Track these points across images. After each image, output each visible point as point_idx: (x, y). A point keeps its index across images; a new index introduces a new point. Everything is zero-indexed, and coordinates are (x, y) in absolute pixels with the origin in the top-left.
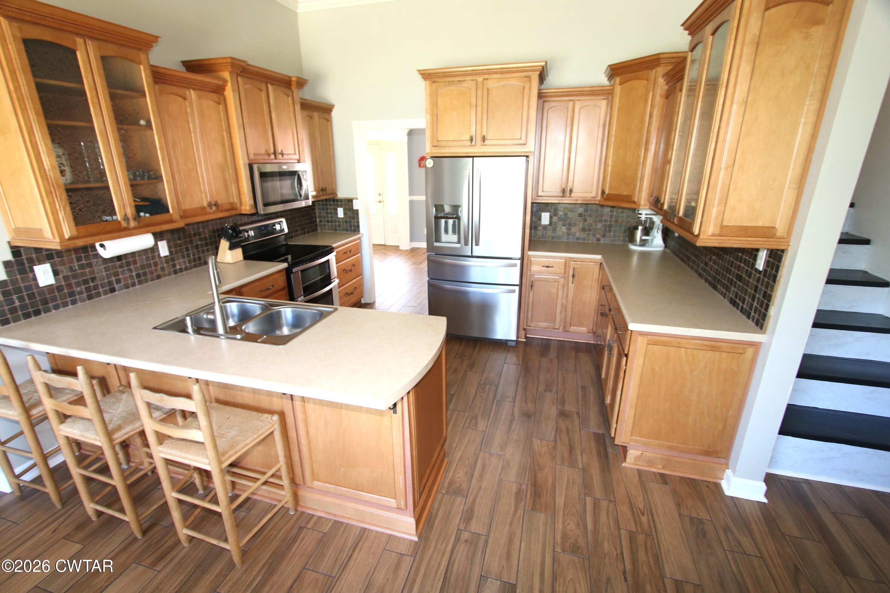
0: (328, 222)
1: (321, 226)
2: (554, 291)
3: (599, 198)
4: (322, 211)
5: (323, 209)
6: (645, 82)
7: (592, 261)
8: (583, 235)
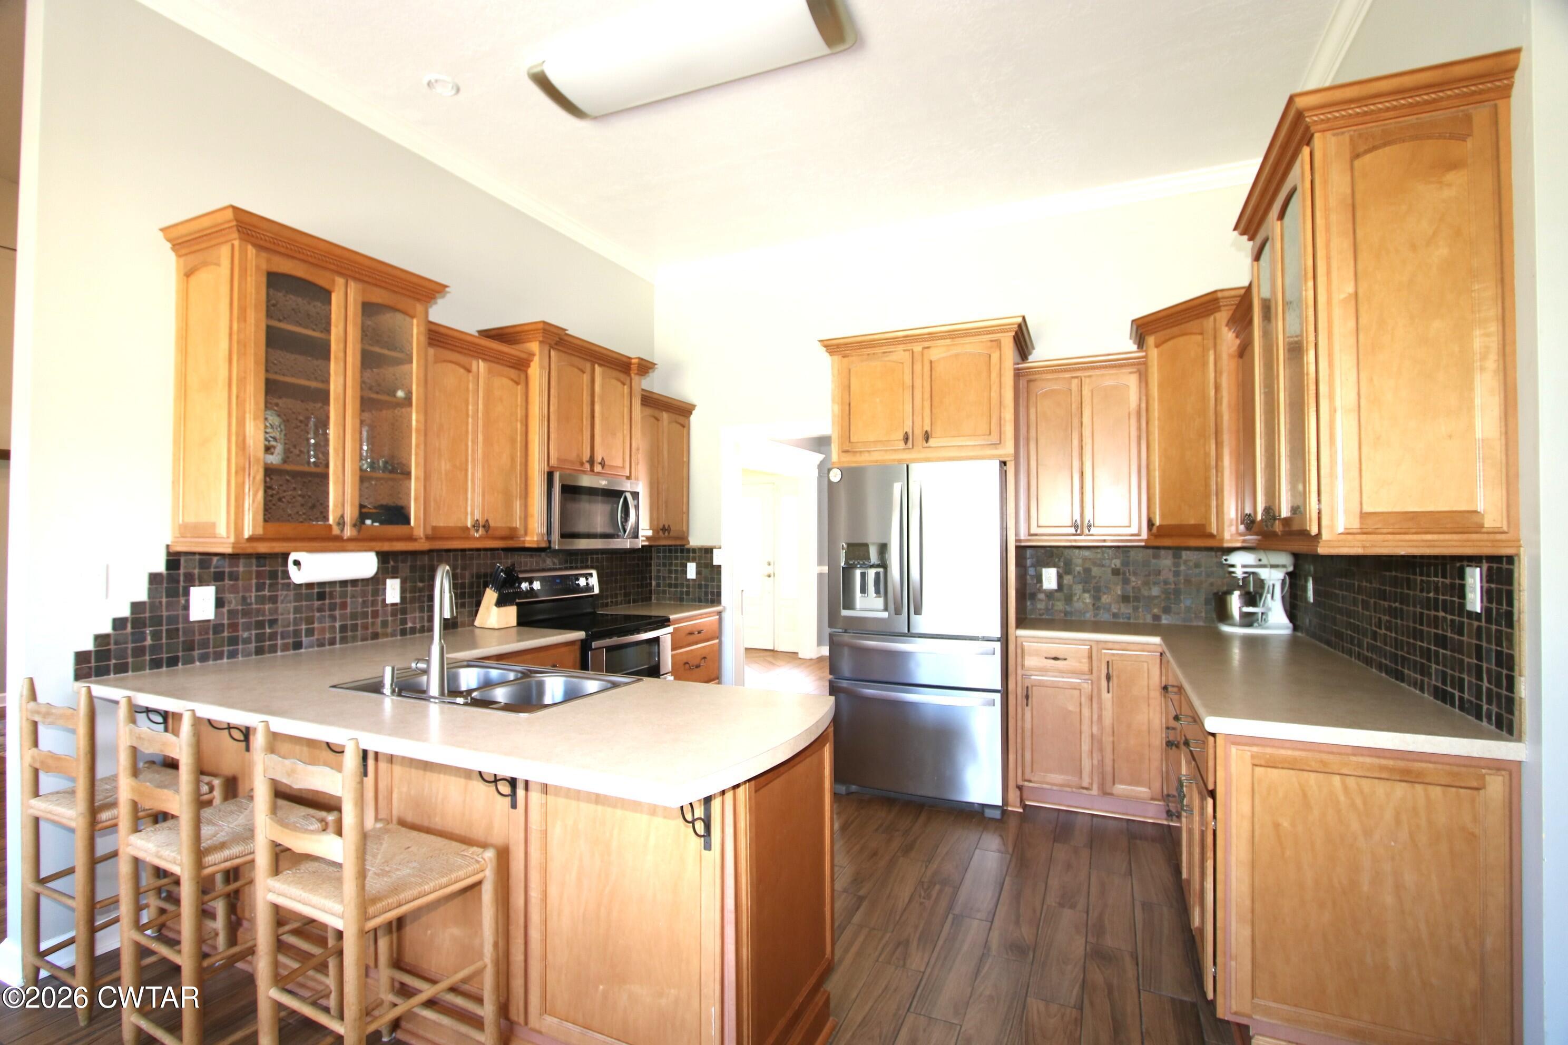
0: (670, 586)
1: (658, 593)
2: (1072, 707)
3: (1144, 535)
4: (662, 568)
5: (664, 565)
6: (1199, 338)
7: (1143, 647)
8: (1126, 609)
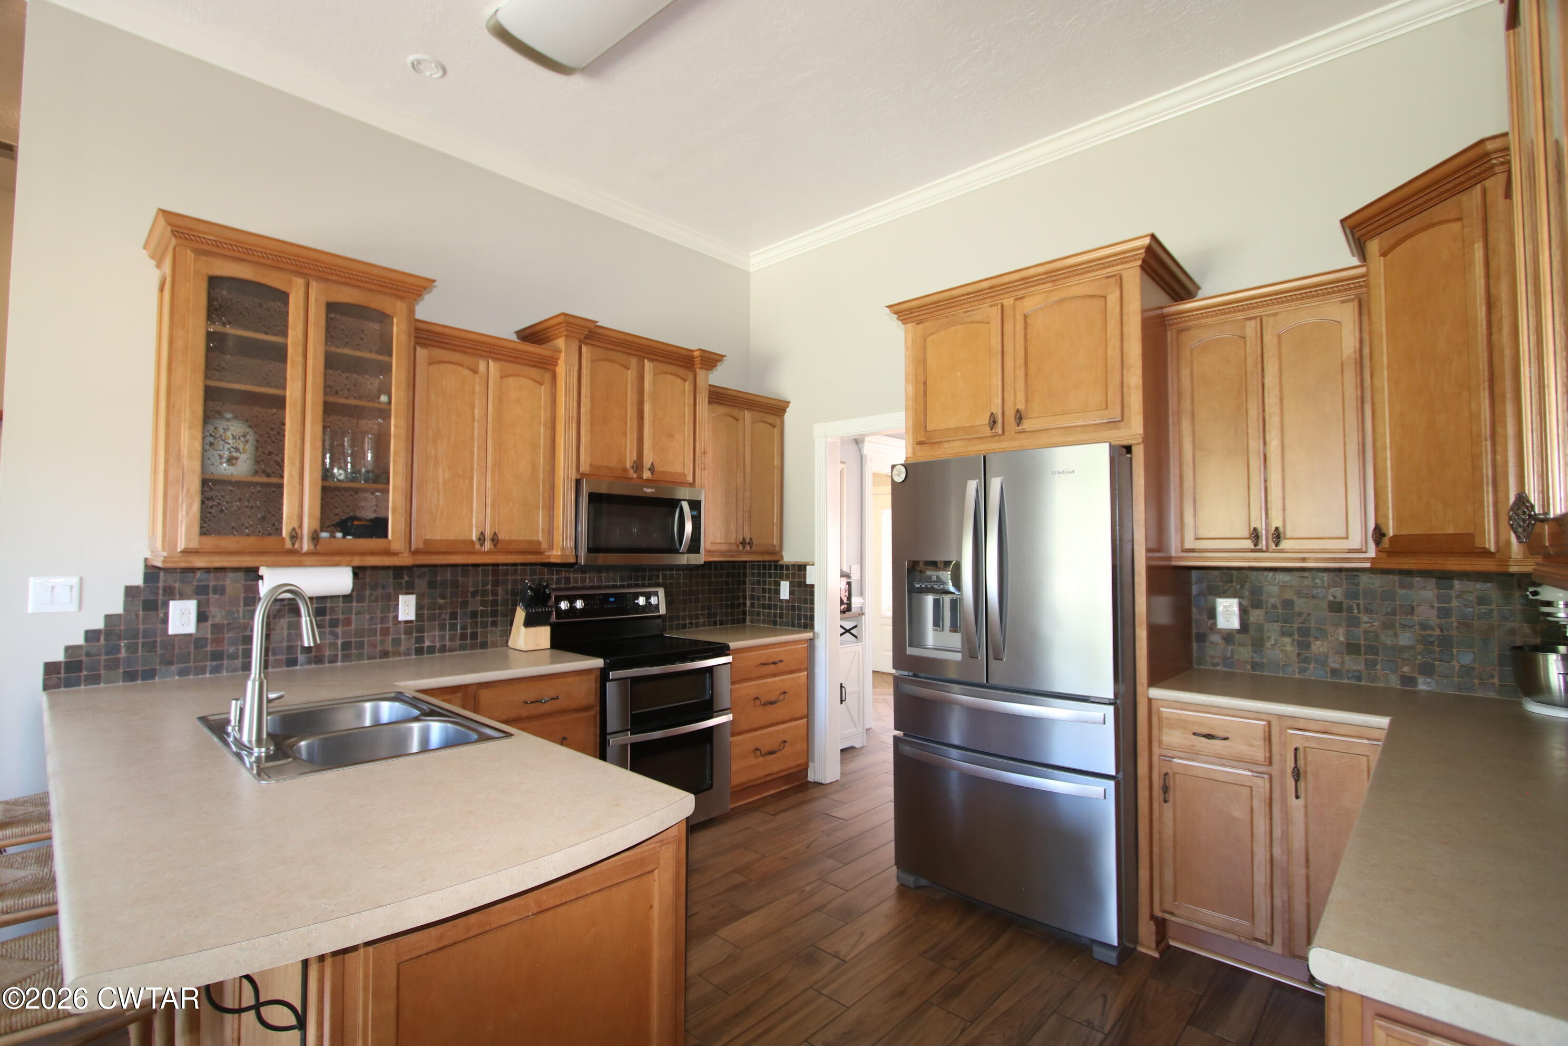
0: (764, 606)
1: (752, 614)
2: (1239, 812)
3: (1372, 552)
4: (756, 587)
5: (759, 583)
6: (1456, 226)
7: (1361, 732)
8: (1354, 664)
